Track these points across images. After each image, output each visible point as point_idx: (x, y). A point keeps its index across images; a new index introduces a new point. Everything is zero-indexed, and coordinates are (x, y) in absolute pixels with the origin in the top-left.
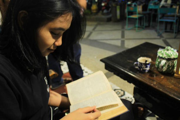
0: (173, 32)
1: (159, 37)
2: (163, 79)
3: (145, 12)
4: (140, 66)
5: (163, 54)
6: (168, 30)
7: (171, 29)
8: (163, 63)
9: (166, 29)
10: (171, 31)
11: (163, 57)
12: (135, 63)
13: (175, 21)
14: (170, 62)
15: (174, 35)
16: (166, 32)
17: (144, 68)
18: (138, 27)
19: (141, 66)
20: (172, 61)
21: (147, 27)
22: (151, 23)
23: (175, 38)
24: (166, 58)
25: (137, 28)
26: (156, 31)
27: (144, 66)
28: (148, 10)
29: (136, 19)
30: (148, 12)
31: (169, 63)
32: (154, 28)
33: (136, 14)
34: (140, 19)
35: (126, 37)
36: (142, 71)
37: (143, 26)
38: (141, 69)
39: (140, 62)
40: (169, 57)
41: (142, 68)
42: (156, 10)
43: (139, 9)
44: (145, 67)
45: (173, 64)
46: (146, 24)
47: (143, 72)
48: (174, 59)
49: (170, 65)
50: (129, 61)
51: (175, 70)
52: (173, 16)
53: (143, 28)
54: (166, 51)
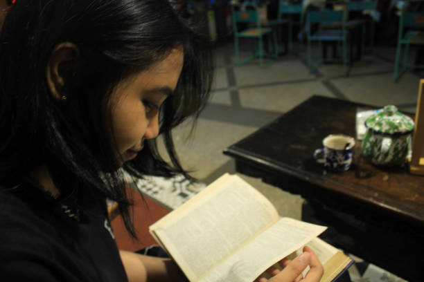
0: (341, 63)
1: (312, 77)
2: (388, 180)
3: (274, 22)
4: (331, 157)
5: (379, 124)
6: (329, 59)
7: (335, 55)
8: (386, 145)
9: (325, 56)
10: (335, 60)
11: (383, 131)
12: (318, 151)
13: (344, 38)
14: (400, 141)
15: (344, 69)
16: (326, 63)
17: (341, 161)
18: (264, 57)
19: (333, 158)
20: (404, 137)
21: (284, 55)
22: (291, 46)
23: (348, 75)
24: (391, 132)
25: (261, 60)
26: (305, 62)
27: (340, 157)
28: (280, 16)
29: (257, 39)
30: (280, 20)
31: (398, 144)
32: (297, 56)
33: (255, 27)
34: (265, 37)
35: (239, 83)
36: (336, 169)
37: (274, 52)
38: (335, 165)
39: (329, 149)
40: (396, 131)
41: (336, 161)
42: (296, 17)
43: (262, 14)
44: (344, 158)
45: (405, 145)
46: (279, 48)
47: (339, 169)
48: (407, 133)
49: (400, 148)
50: (294, 146)
51: (409, 156)
52: (339, 28)
53: (274, 59)
54: (386, 117)
